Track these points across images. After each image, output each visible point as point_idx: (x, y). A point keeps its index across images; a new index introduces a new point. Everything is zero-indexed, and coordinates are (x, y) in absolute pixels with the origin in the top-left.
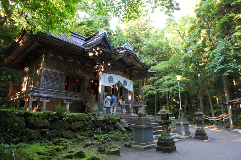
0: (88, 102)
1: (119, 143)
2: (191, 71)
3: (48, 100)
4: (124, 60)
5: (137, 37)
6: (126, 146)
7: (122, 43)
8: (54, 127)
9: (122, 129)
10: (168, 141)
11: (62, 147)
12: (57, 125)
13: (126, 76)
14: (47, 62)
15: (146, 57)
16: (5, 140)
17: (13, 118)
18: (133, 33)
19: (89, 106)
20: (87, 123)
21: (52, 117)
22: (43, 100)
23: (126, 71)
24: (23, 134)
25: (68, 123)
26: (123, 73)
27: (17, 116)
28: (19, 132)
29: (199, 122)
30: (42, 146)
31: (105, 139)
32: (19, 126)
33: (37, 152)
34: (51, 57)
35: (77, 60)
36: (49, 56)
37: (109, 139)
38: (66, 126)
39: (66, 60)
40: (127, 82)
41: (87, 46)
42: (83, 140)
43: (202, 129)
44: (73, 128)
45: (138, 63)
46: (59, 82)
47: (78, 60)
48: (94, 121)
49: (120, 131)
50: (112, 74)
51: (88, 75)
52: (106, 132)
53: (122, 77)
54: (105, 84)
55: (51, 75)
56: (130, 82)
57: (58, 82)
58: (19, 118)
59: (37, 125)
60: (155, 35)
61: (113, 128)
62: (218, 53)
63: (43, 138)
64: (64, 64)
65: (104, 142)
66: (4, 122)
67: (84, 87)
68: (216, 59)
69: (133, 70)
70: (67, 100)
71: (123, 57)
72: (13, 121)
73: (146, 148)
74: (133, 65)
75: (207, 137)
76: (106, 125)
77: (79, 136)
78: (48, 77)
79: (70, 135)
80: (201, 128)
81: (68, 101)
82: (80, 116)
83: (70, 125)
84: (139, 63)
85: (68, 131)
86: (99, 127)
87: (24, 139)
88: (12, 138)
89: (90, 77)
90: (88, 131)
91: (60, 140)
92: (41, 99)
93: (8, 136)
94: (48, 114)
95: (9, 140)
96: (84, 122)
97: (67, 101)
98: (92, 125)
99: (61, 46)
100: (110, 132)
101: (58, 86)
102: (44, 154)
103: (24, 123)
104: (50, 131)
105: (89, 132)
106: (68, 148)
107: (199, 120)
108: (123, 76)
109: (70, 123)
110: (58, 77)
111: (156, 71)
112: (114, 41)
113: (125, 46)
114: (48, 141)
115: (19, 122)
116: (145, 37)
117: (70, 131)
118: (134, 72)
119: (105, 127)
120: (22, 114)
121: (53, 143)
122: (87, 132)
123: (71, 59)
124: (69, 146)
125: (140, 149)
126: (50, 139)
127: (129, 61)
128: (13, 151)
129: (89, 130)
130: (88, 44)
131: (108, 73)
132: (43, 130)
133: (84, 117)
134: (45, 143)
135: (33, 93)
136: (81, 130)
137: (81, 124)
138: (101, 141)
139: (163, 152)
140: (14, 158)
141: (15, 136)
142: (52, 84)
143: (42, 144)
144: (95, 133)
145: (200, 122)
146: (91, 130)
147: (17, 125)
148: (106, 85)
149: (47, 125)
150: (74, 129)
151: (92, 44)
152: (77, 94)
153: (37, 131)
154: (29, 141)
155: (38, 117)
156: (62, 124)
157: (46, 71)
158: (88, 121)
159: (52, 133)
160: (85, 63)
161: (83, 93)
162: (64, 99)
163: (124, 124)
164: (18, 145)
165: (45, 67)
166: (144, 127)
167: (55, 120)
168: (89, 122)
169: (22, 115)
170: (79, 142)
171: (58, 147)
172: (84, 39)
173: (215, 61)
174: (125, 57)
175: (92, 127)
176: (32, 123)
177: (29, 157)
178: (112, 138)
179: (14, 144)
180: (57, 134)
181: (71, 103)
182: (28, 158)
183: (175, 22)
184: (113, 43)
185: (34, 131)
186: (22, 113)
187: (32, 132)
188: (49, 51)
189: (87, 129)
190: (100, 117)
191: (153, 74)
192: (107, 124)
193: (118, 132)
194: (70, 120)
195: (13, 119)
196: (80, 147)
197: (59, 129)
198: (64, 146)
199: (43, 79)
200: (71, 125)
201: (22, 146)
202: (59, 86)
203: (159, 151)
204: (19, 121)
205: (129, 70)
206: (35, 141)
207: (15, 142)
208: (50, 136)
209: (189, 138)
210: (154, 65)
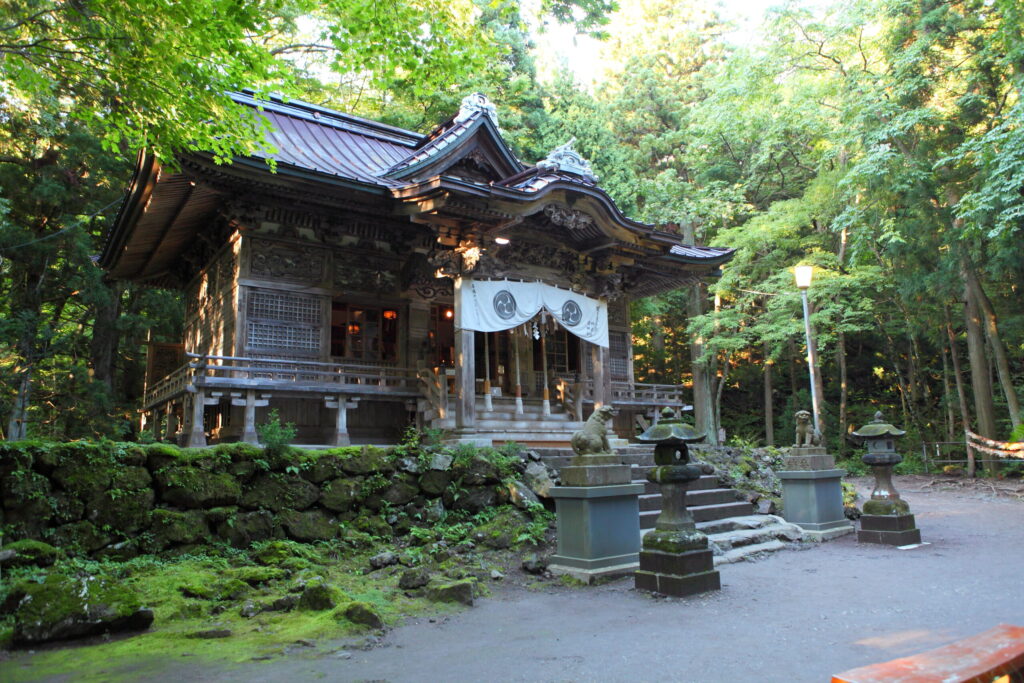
0: (424, 397)
1: (506, 558)
2: (891, 237)
3: (262, 399)
4: (553, 220)
5: (664, 102)
6: (525, 569)
7: (589, 140)
8: (255, 499)
9: (524, 504)
10: (679, 551)
11: (276, 571)
12: (267, 492)
13: (575, 286)
14: (256, 256)
15: (706, 189)
16: (87, 545)
17: (109, 471)
18: (644, 89)
19: (426, 414)
20: (385, 482)
21: (249, 463)
22: (242, 402)
23: (575, 262)
24: (145, 527)
25: (312, 485)
26: (559, 272)
27: (121, 463)
28: (133, 519)
29: (878, 468)
30: (210, 567)
31: (452, 543)
32: (130, 498)
33: (181, 589)
34: (270, 232)
35: (374, 235)
36: (257, 231)
37: (468, 542)
38: (301, 494)
39: (327, 238)
40: (579, 310)
41: (407, 173)
42: (368, 545)
43: (895, 496)
44: (327, 504)
45: (619, 227)
46: (307, 328)
47: (377, 233)
48: (416, 475)
49: (516, 513)
50: (509, 280)
51: (424, 290)
52: (462, 516)
53: (555, 291)
54: (479, 324)
55: (272, 302)
56: (595, 308)
57: (302, 327)
58: (130, 470)
59: (191, 494)
60: (725, 89)
61: (489, 501)
62: (1009, 147)
63: (217, 540)
64: (323, 257)
65: (442, 555)
66: (79, 487)
67: (408, 341)
68: (1003, 173)
69: (605, 257)
70: (337, 396)
71: (550, 206)
72: (108, 482)
73: (596, 578)
74: (601, 238)
75: (918, 531)
76: (462, 489)
77: (350, 532)
78: (262, 311)
79: (319, 529)
80: (885, 493)
81: (342, 400)
82: (358, 455)
83: (318, 493)
84: (624, 224)
85: (310, 515)
86: (433, 497)
87: (149, 546)
88: (107, 540)
89: (432, 300)
90: (392, 513)
91: (274, 548)
92: (235, 397)
93: (96, 533)
94: (231, 454)
95: (97, 547)
96: (372, 478)
97: (336, 400)
98: (408, 490)
99: (292, 190)
100: (477, 517)
101: (302, 342)
102: (203, 596)
103: (148, 486)
104: (240, 514)
105: (394, 518)
106: (298, 576)
107: (878, 461)
108: (559, 287)
109: (319, 484)
110: (300, 310)
111: (726, 252)
112: (552, 135)
113: (554, 160)
114: (233, 550)
115: (129, 485)
116: (700, 99)
117: (318, 514)
118: (615, 265)
119: (456, 497)
120: (138, 456)
121: (251, 558)
122: (384, 517)
123: (347, 233)
124: (300, 569)
125: (574, 582)
126: (242, 543)
127: (576, 221)
128: (84, 583)
129: (393, 510)
130: (414, 166)
131: (493, 279)
132: (214, 510)
133: (375, 461)
134: (222, 556)
135: (203, 378)
136: (364, 511)
137: (361, 487)
138: (432, 551)
139: (654, 593)
140: (84, 605)
141: (119, 533)
142: (280, 337)
143: (209, 560)
144: (418, 519)
145: (883, 468)
146: (403, 508)
147: (123, 497)
148: (485, 329)
149: (230, 494)
150: (333, 507)
151: (430, 162)
152: (377, 372)
153: (194, 515)
154: (166, 552)
155: (195, 464)
156: (285, 488)
157: (252, 288)
158: (387, 474)
159: (250, 522)
160: (408, 243)
161: (407, 365)
162: (324, 391)
163: (539, 482)
164: (127, 564)
165: (248, 272)
166: (589, 496)
167: (259, 473)
168: (395, 478)
169: (140, 461)
170: (348, 555)
171: (256, 572)
172: (413, 144)
173: (996, 183)
174: (556, 208)
175: (407, 497)
176: (174, 486)
177: (133, 604)
178: (478, 541)
179: (116, 560)
180: (267, 524)
181: (354, 406)
182: (131, 607)
183: (809, 22)
184: (550, 143)
185: (185, 515)
186: (140, 453)
187: (176, 519)
188: (258, 210)
189: (384, 506)
190: (440, 457)
191: (715, 263)
192: (463, 485)
193: (508, 516)
194: (319, 471)
195: (110, 474)
196: (347, 572)
197: (275, 507)
198: (283, 568)
199: (242, 321)
200: (322, 491)
201: (139, 567)
202: (309, 344)
203: (643, 590)
204: (129, 482)
205: (589, 259)
206: (188, 552)
207: (120, 554)
208: (240, 533)
209: (841, 536)
210: (739, 220)
